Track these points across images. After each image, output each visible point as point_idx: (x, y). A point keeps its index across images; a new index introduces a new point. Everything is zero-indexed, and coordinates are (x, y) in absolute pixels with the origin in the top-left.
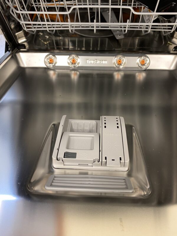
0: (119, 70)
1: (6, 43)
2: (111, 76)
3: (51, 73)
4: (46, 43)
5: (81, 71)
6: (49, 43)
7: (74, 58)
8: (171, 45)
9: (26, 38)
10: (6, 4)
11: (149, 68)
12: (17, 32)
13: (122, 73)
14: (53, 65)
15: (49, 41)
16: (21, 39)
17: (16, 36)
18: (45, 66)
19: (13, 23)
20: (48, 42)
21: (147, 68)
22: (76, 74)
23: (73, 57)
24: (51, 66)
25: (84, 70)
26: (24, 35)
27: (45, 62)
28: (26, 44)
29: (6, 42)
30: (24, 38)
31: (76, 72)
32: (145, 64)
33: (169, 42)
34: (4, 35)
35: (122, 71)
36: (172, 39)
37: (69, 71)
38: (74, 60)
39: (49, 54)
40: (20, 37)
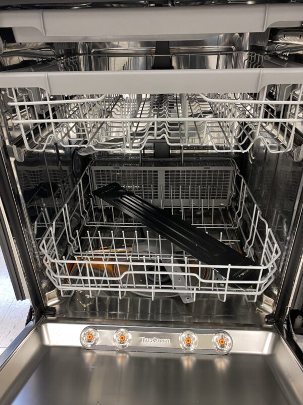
0: (188, 354)
1: (31, 309)
2: (178, 363)
3: (88, 355)
4: (85, 306)
5: (132, 354)
6: (90, 305)
7: (124, 334)
8: (262, 312)
9: (59, 299)
10: (41, 251)
11: (232, 351)
12: (49, 291)
13: (194, 358)
14: (92, 343)
15: (91, 303)
16: (51, 300)
17: (45, 297)
18: (80, 345)
19: (46, 281)
20: (88, 305)
21: (230, 351)
22: (126, 357)
23: (122, 332)
24: (89, 345)
25: (136, 353)
26: (56, 296)
27: (81, 339)
28: (57, 307)
29: (31, 306)
30: (57, 298)
31: (124, 355)
32: (225, 345)
33: (257, 308)
34: (32, 300)
35: (193, 355)
36: (261, 304)
37: (115, 353)
38: (122, 336)
39: (89, 327)
40: (50, 297)
